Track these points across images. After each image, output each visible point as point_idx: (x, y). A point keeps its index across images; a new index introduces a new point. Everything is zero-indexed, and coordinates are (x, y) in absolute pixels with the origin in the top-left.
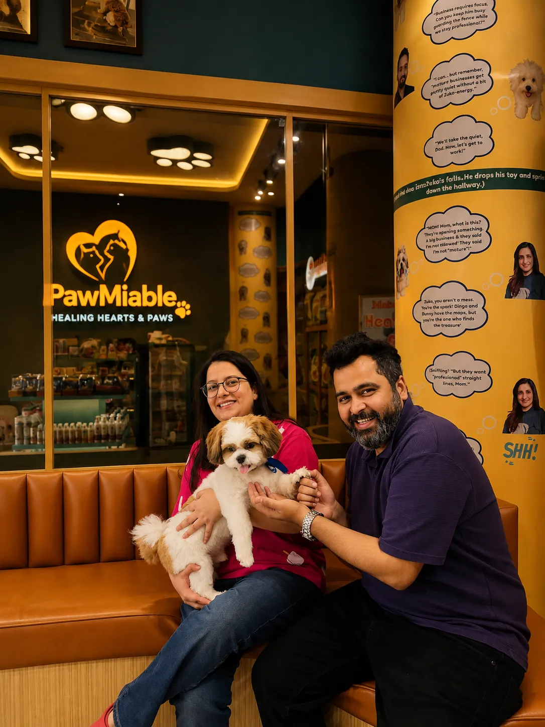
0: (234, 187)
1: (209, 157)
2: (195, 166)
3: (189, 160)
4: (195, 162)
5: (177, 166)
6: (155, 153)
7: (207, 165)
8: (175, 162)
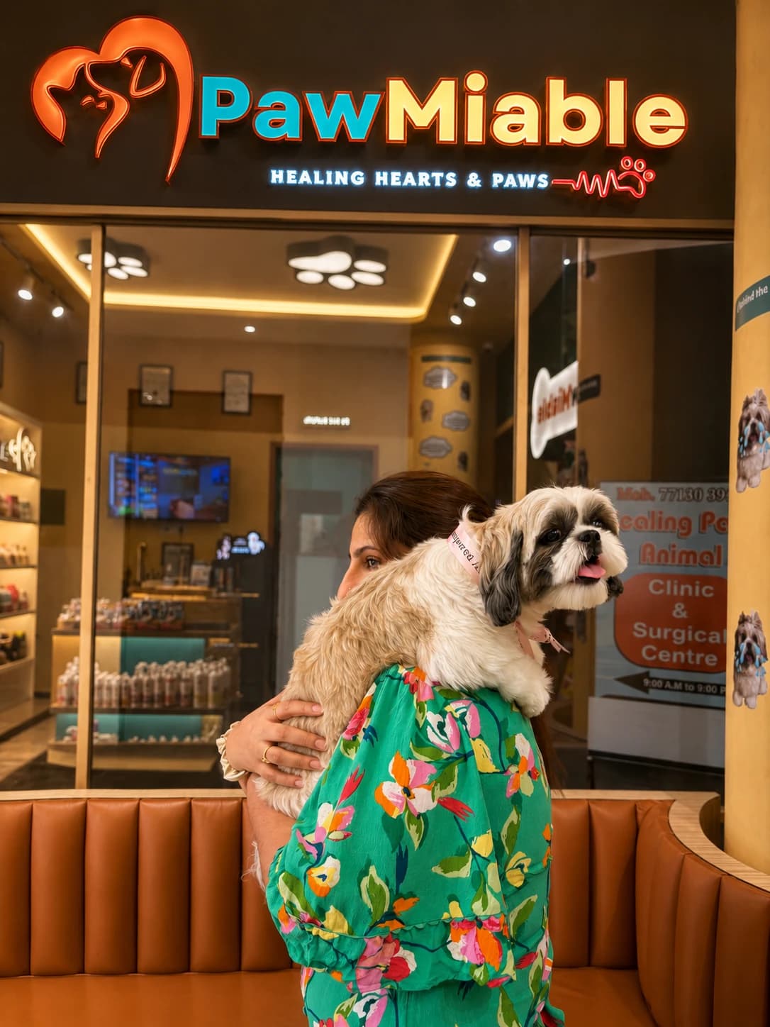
0: (420, 317)
1: (380, 267)
2: (357, 283)
3: (348, 273)
4: (356, 276)
5: (330, 285)
6: (296, 263)
7: (378, 281)
8: (327, 276)
